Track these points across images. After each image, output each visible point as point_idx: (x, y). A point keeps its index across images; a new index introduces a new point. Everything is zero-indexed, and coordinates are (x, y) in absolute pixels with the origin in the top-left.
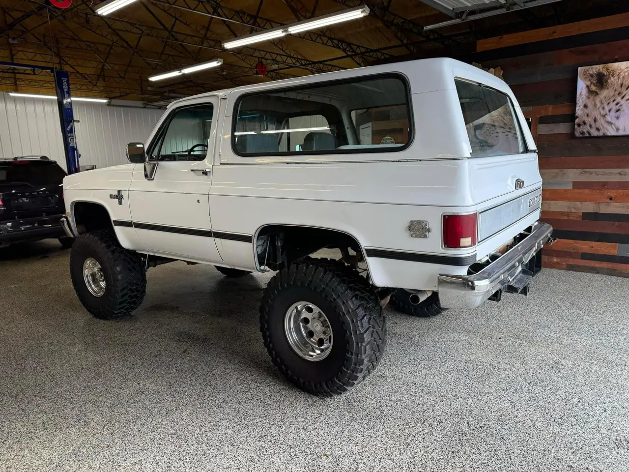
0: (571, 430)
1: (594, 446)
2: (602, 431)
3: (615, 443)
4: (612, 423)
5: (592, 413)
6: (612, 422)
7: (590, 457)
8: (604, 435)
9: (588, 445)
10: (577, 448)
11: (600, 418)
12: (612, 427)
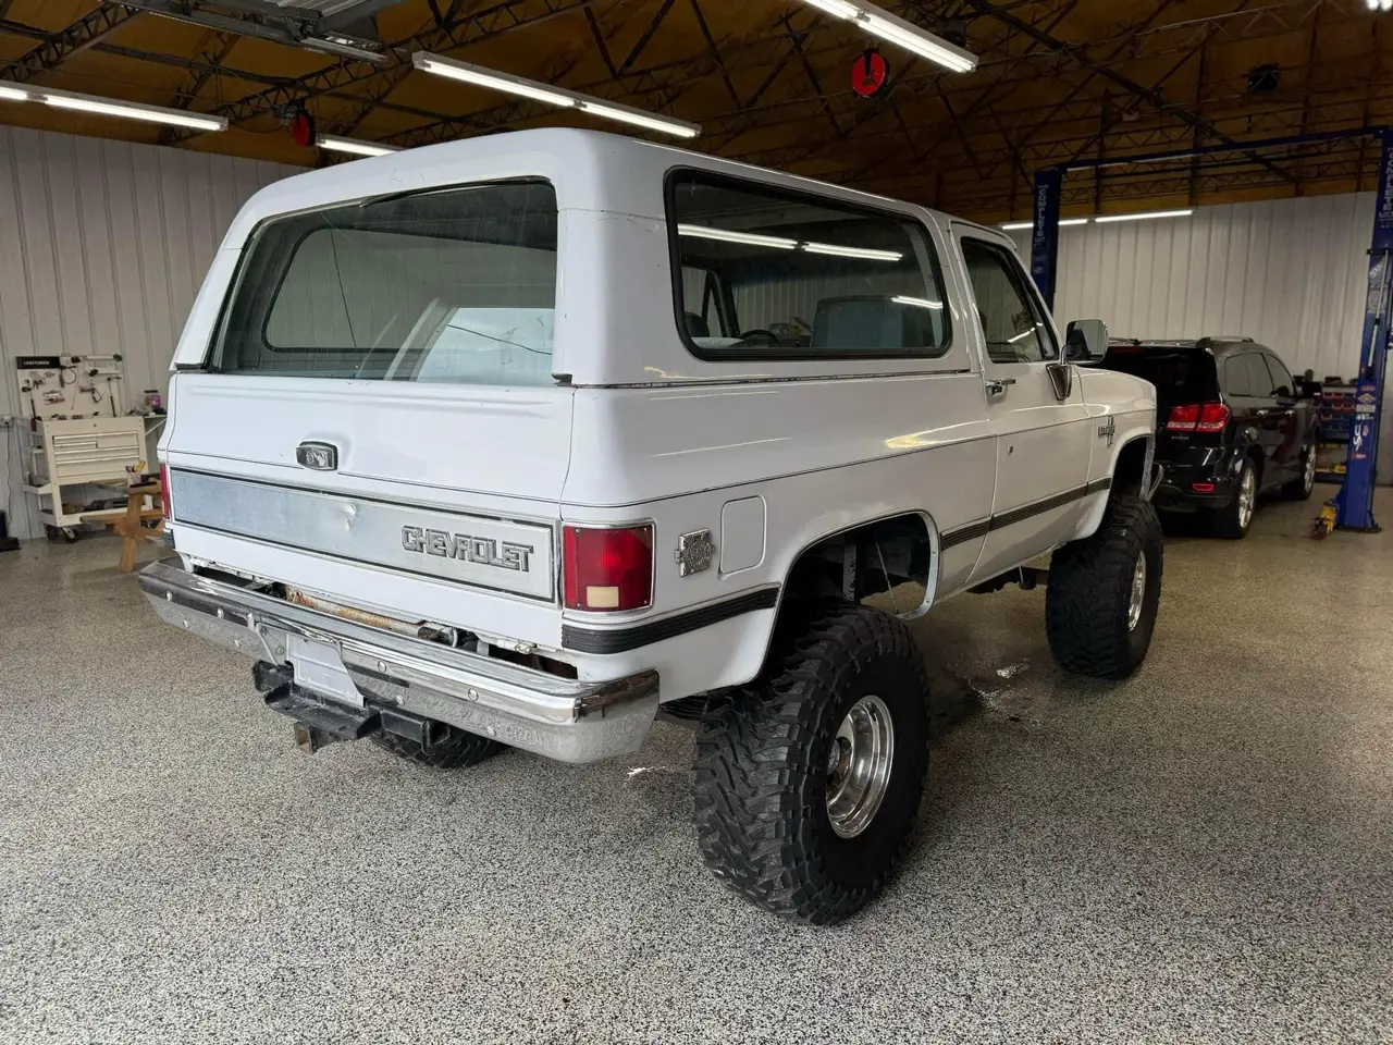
0: (100, 964)
1: (36, 974)
2: (51, 1006)
3: (9, 1006)
4: (52, 1033)
5: (109, 1018)
6: (54, 1037)
7: (23, 956)
8: (41, 1001)
9: (46, 968)
10: (56, 951)
11: (82, 1024)
12: (44, 1026)
